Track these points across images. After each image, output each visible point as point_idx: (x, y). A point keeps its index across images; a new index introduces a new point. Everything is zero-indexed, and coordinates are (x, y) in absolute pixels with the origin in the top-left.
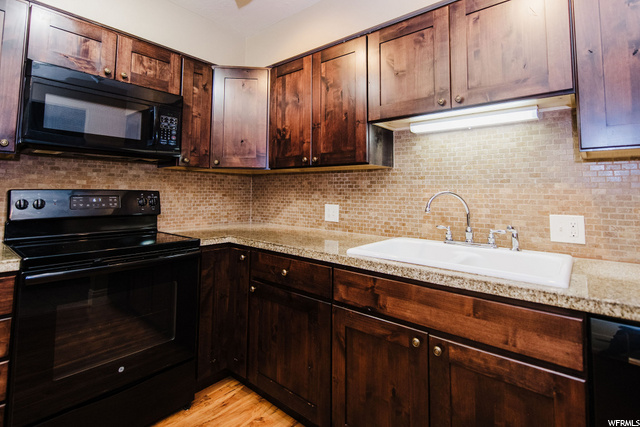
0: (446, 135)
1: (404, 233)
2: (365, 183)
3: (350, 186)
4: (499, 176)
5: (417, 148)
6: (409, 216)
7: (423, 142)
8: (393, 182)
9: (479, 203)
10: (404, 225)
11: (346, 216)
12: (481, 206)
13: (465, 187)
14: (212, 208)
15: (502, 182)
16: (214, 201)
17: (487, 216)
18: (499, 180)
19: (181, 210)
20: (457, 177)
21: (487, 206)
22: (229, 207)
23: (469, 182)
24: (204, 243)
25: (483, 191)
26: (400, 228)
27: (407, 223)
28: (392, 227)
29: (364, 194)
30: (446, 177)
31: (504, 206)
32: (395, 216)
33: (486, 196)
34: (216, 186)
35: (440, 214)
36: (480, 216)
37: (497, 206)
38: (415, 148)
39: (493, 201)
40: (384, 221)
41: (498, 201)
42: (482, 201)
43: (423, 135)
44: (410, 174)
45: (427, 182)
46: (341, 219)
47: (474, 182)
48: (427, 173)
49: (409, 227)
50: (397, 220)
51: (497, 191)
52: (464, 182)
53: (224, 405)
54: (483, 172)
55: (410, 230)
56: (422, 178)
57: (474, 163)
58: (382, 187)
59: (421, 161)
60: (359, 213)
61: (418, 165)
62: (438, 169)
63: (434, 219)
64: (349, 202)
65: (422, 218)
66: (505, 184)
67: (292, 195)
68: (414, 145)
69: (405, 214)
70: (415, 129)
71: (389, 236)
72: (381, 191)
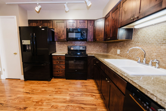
0: (147, 28)
1: (132, 59)
2: (126, 44)
3: (123, 45)
4: (162, 42)
5: (139, 33)
6: (134, 54)
7: (141, 31)
8: (132, 44)
9: (154, 51)
10: (132, 56)
11: (121, 53)
12: (154, 52)
13: (150, 45)
14: (97, 49)
15: (163, 44)
16: (97, 48)
17: (155, 56)
18: (162, 43)
19: (90, 49)
20: (148, 42)
21: (156, 52)
22: (101, 49)
23: (152, 44)
24: (88, 55)
25: (155, 47)
26: (131, 57)
27: (133, 56)
28: (130, 57)
29: (125, 47)
30: (145, 42)
31: (161, 53)
32: (131, 53)
33: (156, 49)
34: (98, 45)
35: (142, 54)
36: (153, 56)
37: (159, 53)
38: (138, 33)
39: (158, 51)
40: (128, 55)
41: (160, 51)
42: (154, 50)
43: (141, 28)
44: (136, 41)
45: (140, 44)
46: (120, 53)
47: (153, 44)
48: (140, 41)
49: (134, 57)
50: (131, 55)
51: (160, 47)
52: (150, 44)
53: (91, 82)
54: (157, 40)
55: (134, 58)
56: (139, 43)
57: (154, 37)
58: (129, 45)
59: (139, 37)
60: (124, 52)
61: (138, 38)
62: (143, 39)
63: (140, 55)
64: (122, 49)
65: (137, 55)
66: (163, 45)
67: (112, 47)
68: (138, 32)
69: (133, 53)
70: (136, 27)
71: (129, 59)
72: (128, 46)
